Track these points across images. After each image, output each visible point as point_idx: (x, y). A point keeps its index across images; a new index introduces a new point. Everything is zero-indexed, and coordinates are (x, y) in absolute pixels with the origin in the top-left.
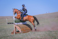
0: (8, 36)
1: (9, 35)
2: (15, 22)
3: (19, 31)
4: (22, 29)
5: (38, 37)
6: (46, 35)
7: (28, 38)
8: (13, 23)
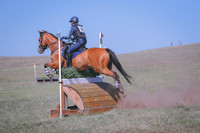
0: (41, 124)
1: (43, 120)
2: (64, 76)
3: (75, 107)
4: (87, 100)
5: (144, 126)
6: (169, 122)
7: (107, 131)
8: (57, 80)
